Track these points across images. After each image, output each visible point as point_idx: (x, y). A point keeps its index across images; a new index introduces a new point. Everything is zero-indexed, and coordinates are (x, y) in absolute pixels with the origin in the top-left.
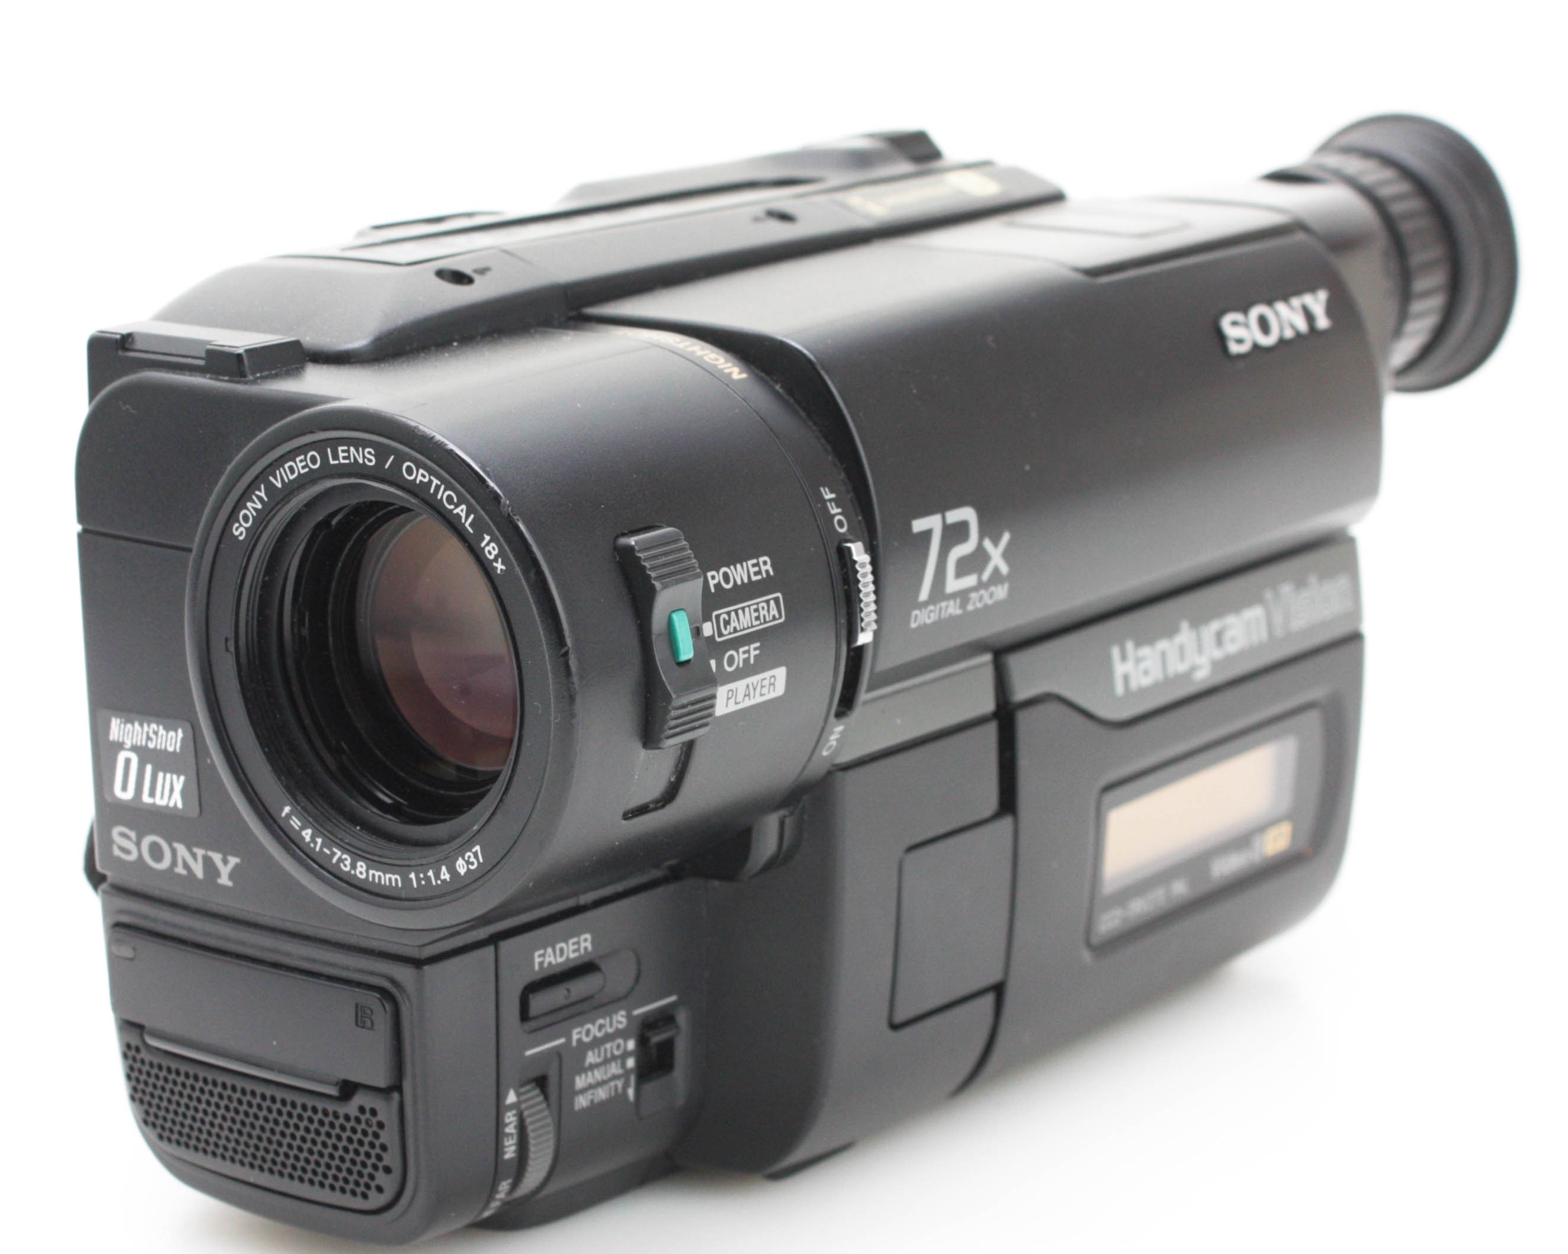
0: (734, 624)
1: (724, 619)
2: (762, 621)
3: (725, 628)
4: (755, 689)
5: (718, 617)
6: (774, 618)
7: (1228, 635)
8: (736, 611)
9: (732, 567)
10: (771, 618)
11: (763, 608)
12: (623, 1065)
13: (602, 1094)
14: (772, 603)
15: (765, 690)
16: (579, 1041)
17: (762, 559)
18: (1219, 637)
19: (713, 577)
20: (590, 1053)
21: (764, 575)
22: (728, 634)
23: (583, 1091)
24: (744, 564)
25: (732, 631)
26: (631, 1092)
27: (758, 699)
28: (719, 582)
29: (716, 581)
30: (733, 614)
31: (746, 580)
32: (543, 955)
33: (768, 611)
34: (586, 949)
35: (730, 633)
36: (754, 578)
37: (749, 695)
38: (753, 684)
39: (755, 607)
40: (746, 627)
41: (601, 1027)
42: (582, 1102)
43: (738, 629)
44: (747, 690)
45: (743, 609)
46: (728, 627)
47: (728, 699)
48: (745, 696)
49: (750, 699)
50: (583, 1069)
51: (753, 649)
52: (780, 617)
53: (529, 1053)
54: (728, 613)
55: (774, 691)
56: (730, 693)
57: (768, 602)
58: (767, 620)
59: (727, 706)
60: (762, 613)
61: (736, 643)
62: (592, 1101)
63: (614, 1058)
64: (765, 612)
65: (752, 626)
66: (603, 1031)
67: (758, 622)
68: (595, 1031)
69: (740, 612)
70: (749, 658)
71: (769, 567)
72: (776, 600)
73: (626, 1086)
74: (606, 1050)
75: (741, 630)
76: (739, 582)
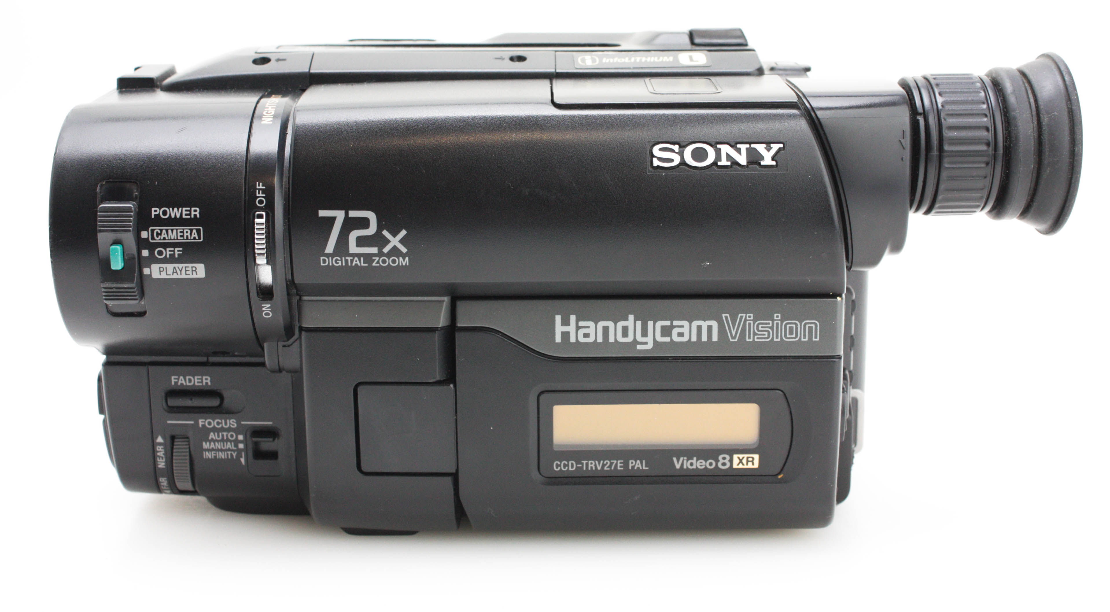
0: (164, 235)
1: (157, 232)
2: (185, 238)
3: (157, 237)
4: (181, 271)
5: (153, 231)
6: (195, 238)
7: (675, 332)
8: (167, 230)
9: (171, 209)
10: (192, 238)
11: (187, 232)
12: (236, 445)
13: (222, 455)
14: (194, 231)
15: (188, 273)
16: (204, 426)
17: (193, 209)
18: (666, 331)
19: (156, 211)
20: (212, 434)
21: (193, 216)
22: (158, 239)
23: (209, 450)
24: (180, 209)
25: (162, 238)
26: (243, 460)
27: (183, 276)
28: (159, 214)
29: (157, 213)
30: (164, 231)
31: (178, 216)
32: (178, 379)
33: (191, 234)
34: (207, 383)
35: (160, 240)
36: (184, 216)
37: (176, 272)
38: (178, 267)
39: (182, 230)
40: (172, 238)
41: (218, 423)
42: (208, 455)
43: (167, 238)
44: (175, 269)
45: (172, 230)
46: (160, 236)
47: (160, 271)
48: (173, 272)
49: (178, 274)
50: (207, 440)
51: (177, 252)
52: (200, 238)
53: (169, 422)
54: (161, 230)
55: (197, 274)
56: (162, 269)
57: (191, 230)
58: (189, 238)
59: (160, 274)
60: (185, 234)
61: (165, 245)
62: (215, 457)
63: (228, 440)
64: (189, 234)
65: (177, 239)
66: (220, 426)
67: (182, 238)
68: (214, 423)
69: (170, 231)
70: (174, 254)
71: (197, 213)
72: (198, 231)
73: (239, 456)
74: (223, 436)
75: (168, 240)
76: (173, 216)
